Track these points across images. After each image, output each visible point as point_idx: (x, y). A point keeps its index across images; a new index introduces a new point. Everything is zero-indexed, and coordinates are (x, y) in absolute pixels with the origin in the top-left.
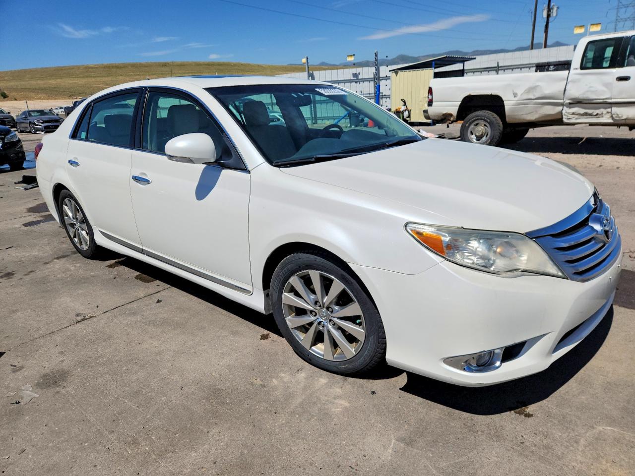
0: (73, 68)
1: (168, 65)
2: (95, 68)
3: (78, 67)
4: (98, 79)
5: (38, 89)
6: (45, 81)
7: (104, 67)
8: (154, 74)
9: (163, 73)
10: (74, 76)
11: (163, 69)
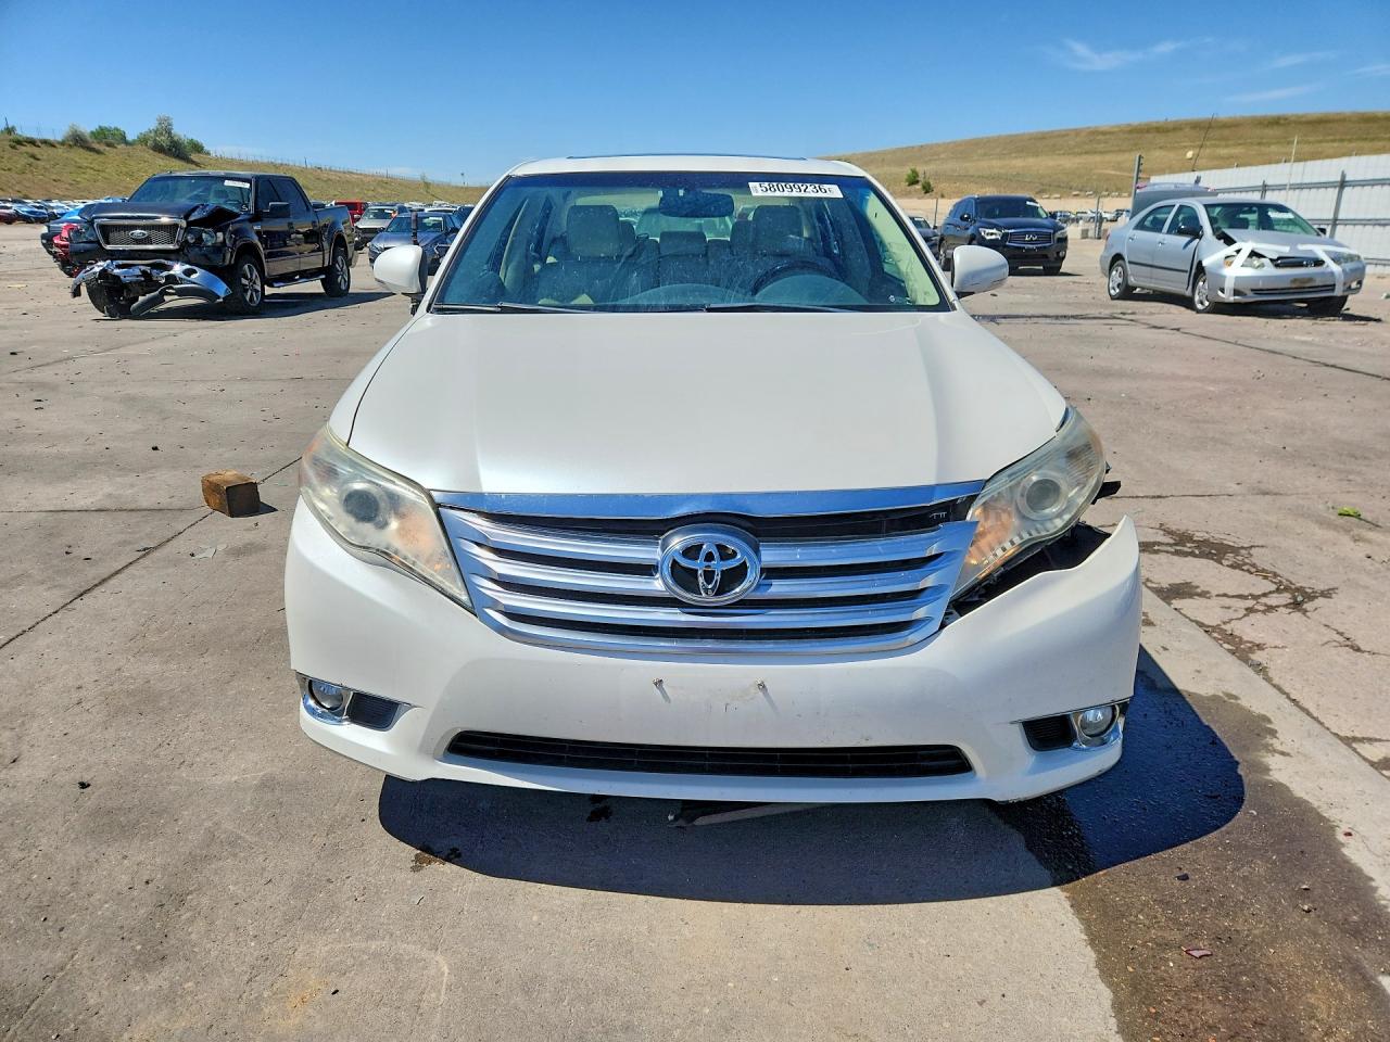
0: (1067, 135)
1: (1282, 122)
2: (1110, 133)
3: (1077, 132)
4: (1108, 157)
5: (987, 178)
6: (1007, 162)
7: (1130, 132)
8: (1240, 144)
9: (1264, 141)
10: (1062, 152)
11: (1269, 132)
